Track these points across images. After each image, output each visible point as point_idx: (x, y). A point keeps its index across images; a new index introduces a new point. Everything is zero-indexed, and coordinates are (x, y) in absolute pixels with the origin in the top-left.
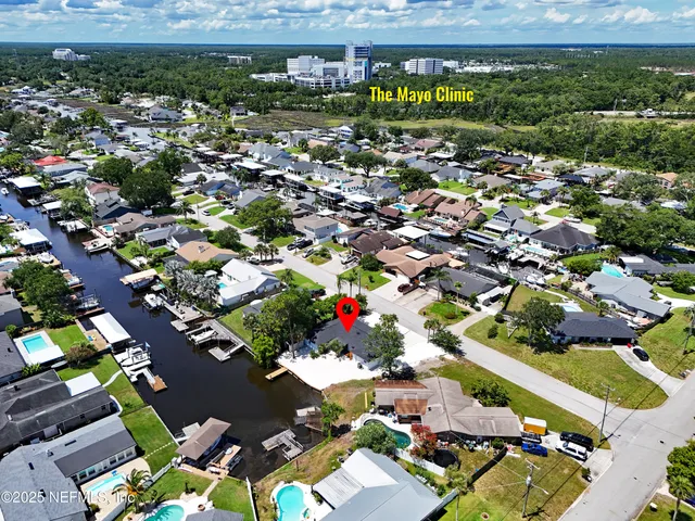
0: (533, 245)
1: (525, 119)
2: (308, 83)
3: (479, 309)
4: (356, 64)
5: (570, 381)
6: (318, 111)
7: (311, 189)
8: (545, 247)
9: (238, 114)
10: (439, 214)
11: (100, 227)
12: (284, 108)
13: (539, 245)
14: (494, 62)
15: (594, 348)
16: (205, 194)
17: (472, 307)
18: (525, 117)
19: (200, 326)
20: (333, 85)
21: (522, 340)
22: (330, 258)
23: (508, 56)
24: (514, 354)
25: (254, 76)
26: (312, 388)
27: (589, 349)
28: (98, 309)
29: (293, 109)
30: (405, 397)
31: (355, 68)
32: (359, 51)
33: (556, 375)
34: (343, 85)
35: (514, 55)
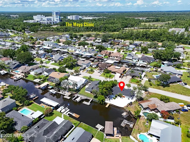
0: (140, 62)
1: (110, 31)
2: (44, 23)
3: (142, 79)
4: (56, 17)
5: (176, 93)
6: (52, 31)
7: (70, 53)
8: (143, 62)
9: (28, 33)
10: (112, 56)
11: (14, 72)
12: (41, 30)
13: (142, 62)
14: (90, 16)
15: (174, 84)
16: (40, 58)
17: (140, 79)
18: (110, 30)
19: (74, 96)
20: (52, 23)
21: (158, 85)
22: (94, 72)
23: (92, 15)
24: (159, 89)
25: (25, 21)
26: (120, 107)
27: (173, 84)
28: (36, 97)
29: (44, 31)
30: (149, 104)
31: (56, 18)
32: (57, 13)
33: (172, 92)
34: (55, 23)
35: (94, 15)
